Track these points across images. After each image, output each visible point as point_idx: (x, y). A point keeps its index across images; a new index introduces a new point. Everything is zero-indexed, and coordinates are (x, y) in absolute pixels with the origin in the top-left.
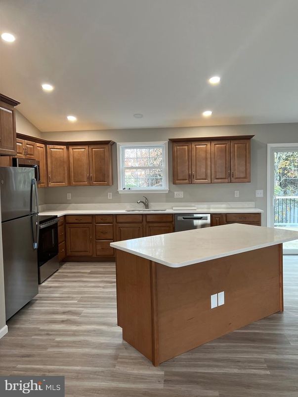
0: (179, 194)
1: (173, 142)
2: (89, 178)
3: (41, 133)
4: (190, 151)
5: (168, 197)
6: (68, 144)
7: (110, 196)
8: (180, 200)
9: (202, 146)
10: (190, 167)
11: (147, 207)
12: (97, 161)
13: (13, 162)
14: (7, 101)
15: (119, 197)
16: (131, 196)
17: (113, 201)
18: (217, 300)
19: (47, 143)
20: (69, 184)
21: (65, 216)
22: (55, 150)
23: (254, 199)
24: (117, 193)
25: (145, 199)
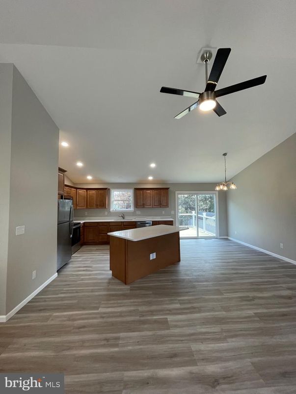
0: (138, 212)
2: (97, 205)
3: (74, 184)
4: (143, 194)
5: (133, 214)
6: (87, 189)
7: (106, 213)
8: (139, 215)
10: (143, 200)
11: (124, 218)
12: (101, 197)
13: (61, 197)
14: (61, 170)
15: (111, 214)
16: (116, 214)
17: (107, 216)
18: (153, 256)
19: (77, 188)
20: (87, 207)
21: (84, 223)
22: (81, 191)
23: (170, 215)
24: (109, 212)
25: (123, 214)
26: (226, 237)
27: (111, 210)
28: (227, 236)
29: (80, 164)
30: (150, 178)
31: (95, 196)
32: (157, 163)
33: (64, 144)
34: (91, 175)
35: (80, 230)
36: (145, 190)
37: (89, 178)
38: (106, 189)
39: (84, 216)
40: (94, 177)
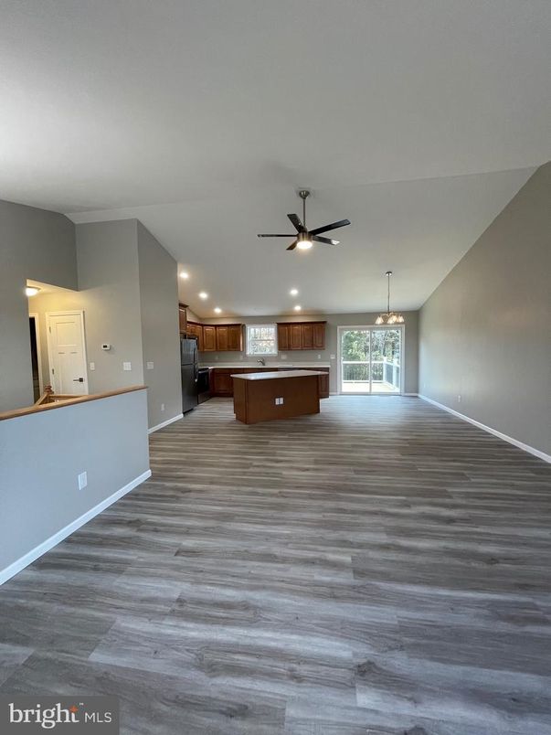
0: (284, 357)
1: (279, 324)
2: (229, 347)
3: (200, 319)
4: (289, 330)
5: (277, 359)
6: (216, 326)
7: (241, 358)
8: (284, 361)
10: (289, 340)
11: (264, 364)
12: (233, 336)
13: (184, 336)
14: (182, 306)
15: (247, 359)
16: (254, 358)
17: (243, 361)
18: (279, 401)
19: (203, 325)
20: (217, 350)
21: (214, 369)
22: (208, 329)
23: (329, 360)
24: (245, 356)
25: (263, 360)
26: (415, 394)
27: (248, 353)
28: (417, 392)
29: (203, 296)
30: (298, 308)
31: (225, 334)
32: (299, 289)
33: (184, 275)
34: (220, 306)
35: (208, 378)
37: (218, 311)
38: (239, 325)
39: (213, 362)
40: (223, 310)
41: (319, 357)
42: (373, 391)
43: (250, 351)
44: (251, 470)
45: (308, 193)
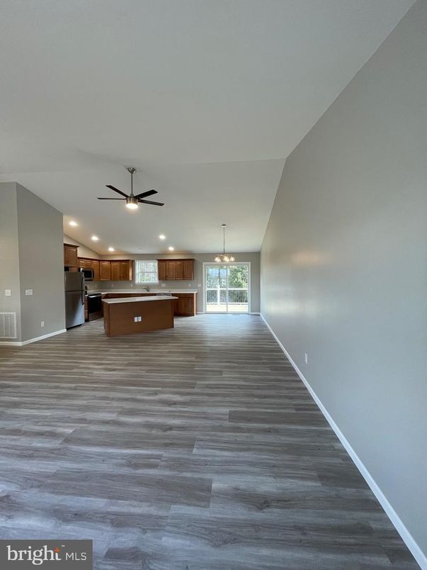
0: (164, 285)
1: (159, 260)
2: (120, 277)
3: (99, 255)
4: (166, 265)
5: (158, 286)
6: (111, 261)
7: (132, 285)
8: (164, 288)
9: (171, 263)
10: (166, 272)
11: (148, 291)
12: (124, 269)
15: (136, 286)
16: (141, 286)
17: (133, 288)
18: (138, 319)
19: (99, 261)
20: (111, 280)
22: (106, 263)
23: (196, 288)
24: (134, 284)
25: (148, 287)
26: (257, 313)
27: (137, 282)
28: (260, 312)
29: (95, 238)
30: (171, 249)
31: (118, 268)
32: (166, 234)
33: (72, 224)
34: (113, 246)
35: (100, 301)
36: (167, 262)
37: (111, 250)
38: (128, 260)
39: (110, 288)
40: (115, 249)
41: (190, 285)
42: (229, 311)
43: (138, 280)
44: (75, 370)
45: (134, 170)
